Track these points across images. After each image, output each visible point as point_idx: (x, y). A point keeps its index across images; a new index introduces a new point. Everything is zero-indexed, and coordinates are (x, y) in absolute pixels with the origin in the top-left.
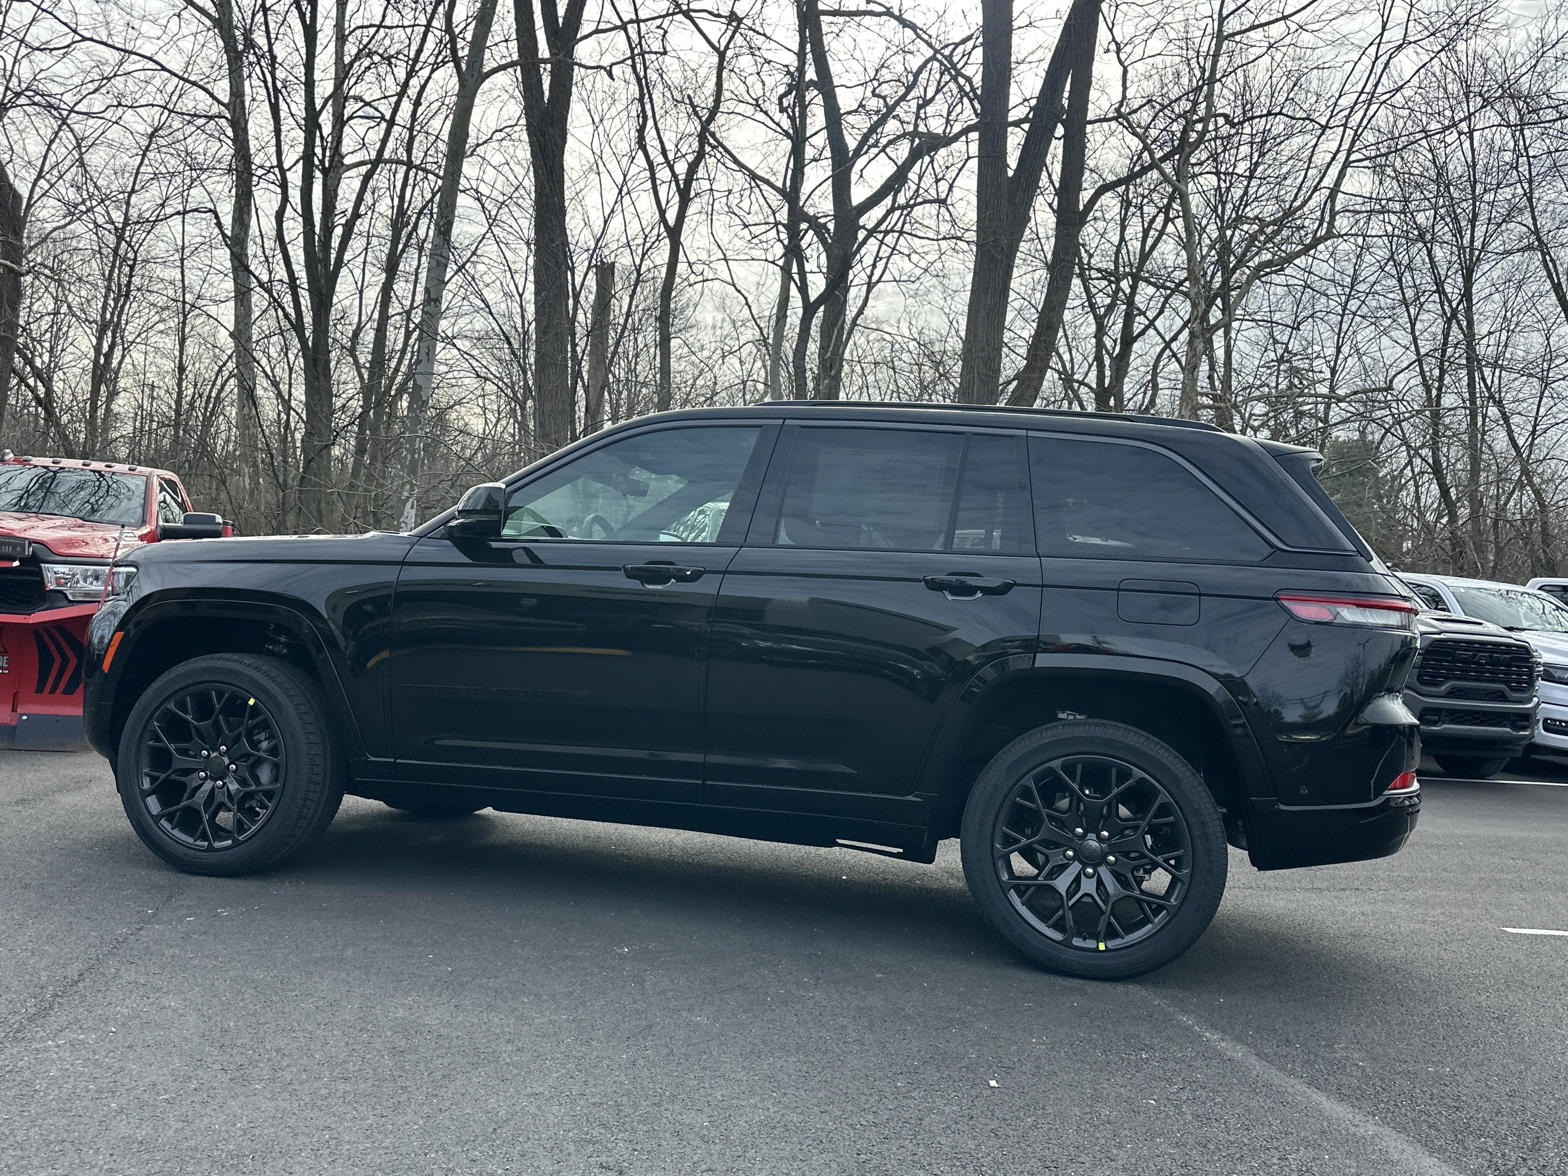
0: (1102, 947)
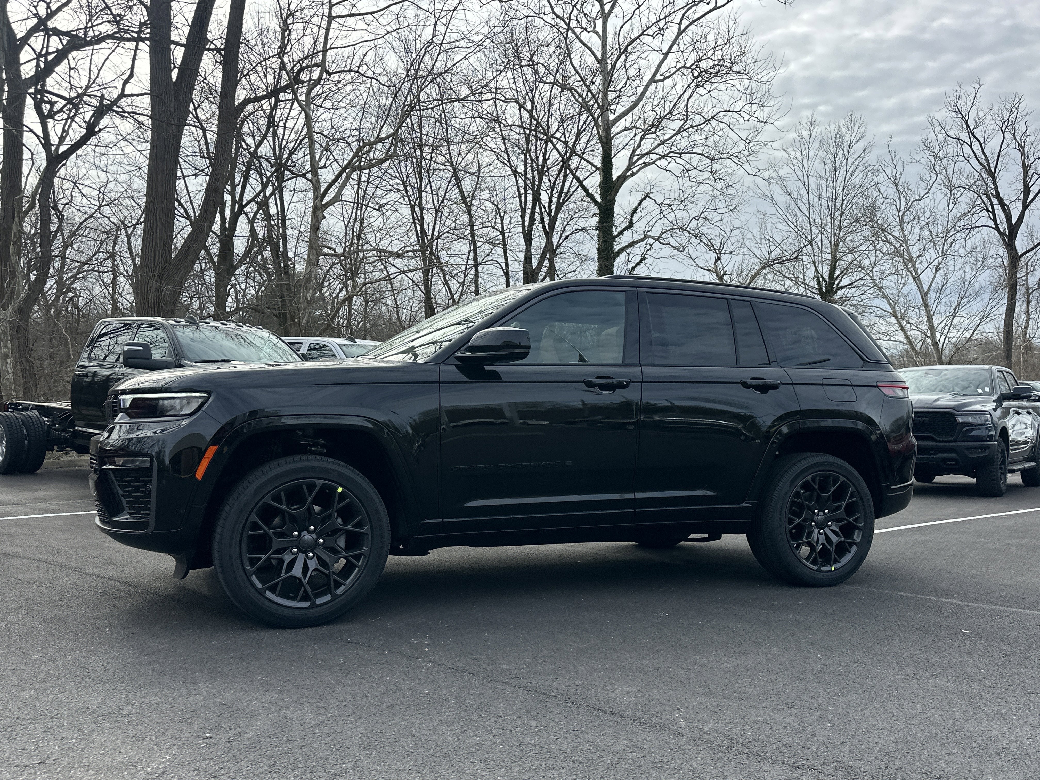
0: (833, 569)
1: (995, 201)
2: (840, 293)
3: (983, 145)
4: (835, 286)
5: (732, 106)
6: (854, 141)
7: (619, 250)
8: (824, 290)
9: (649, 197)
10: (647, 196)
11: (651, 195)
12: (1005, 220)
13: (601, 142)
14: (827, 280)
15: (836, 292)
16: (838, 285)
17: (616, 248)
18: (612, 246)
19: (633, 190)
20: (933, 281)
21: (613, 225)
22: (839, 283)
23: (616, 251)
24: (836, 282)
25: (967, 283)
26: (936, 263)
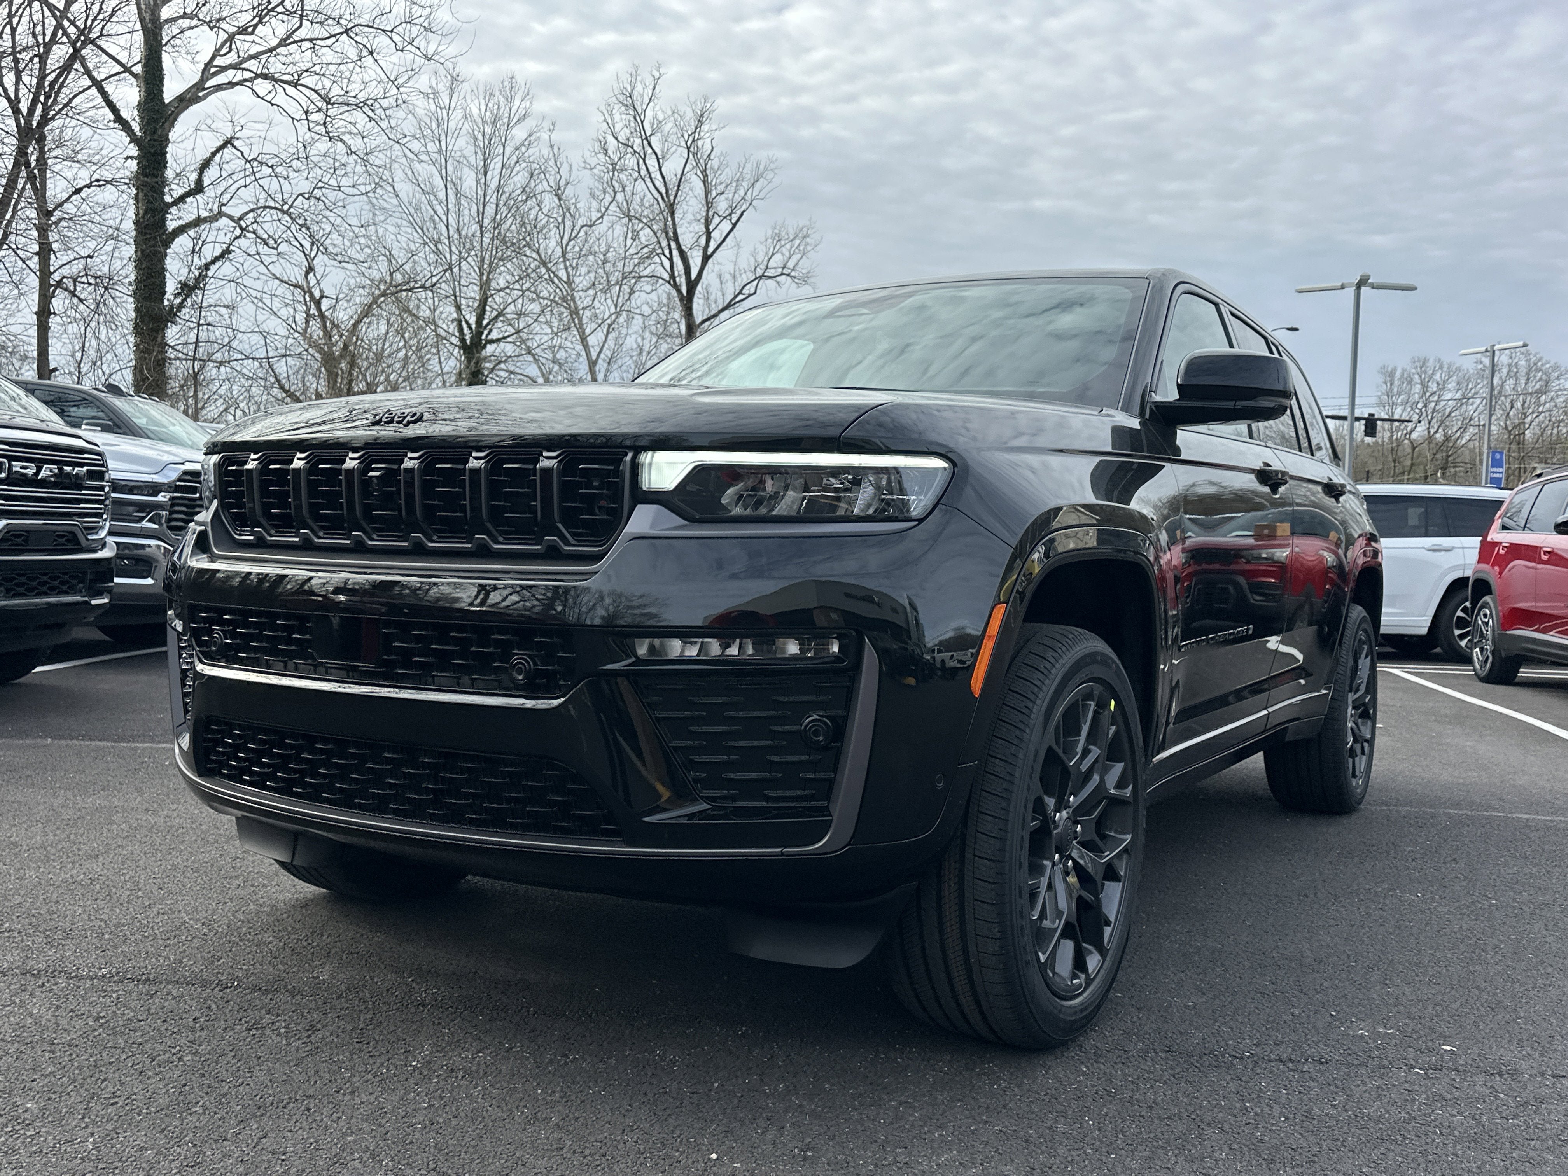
1: (673, 245)
2: (490, 348)
3: (661, 161)
4: (484, 337)
5: (377, 21)
6: (515, 120)
7: (174, 230)
8: (468, 342)
9: (233, 145)
10: (228, 142)
11: (236, 143)
12: (683, 271)
13: (144, 28)
14: (474, 326)
15: (484, 347)
16: (487, 336)
17: (171, 225)
18: (164, 220)
19: (203, 127)
20: (603, 346)
21: (164, 183)
22: (489, 334)
23: (170, 230)
24: (486, 332)
25: (645, 354)
26: (609, 321)
